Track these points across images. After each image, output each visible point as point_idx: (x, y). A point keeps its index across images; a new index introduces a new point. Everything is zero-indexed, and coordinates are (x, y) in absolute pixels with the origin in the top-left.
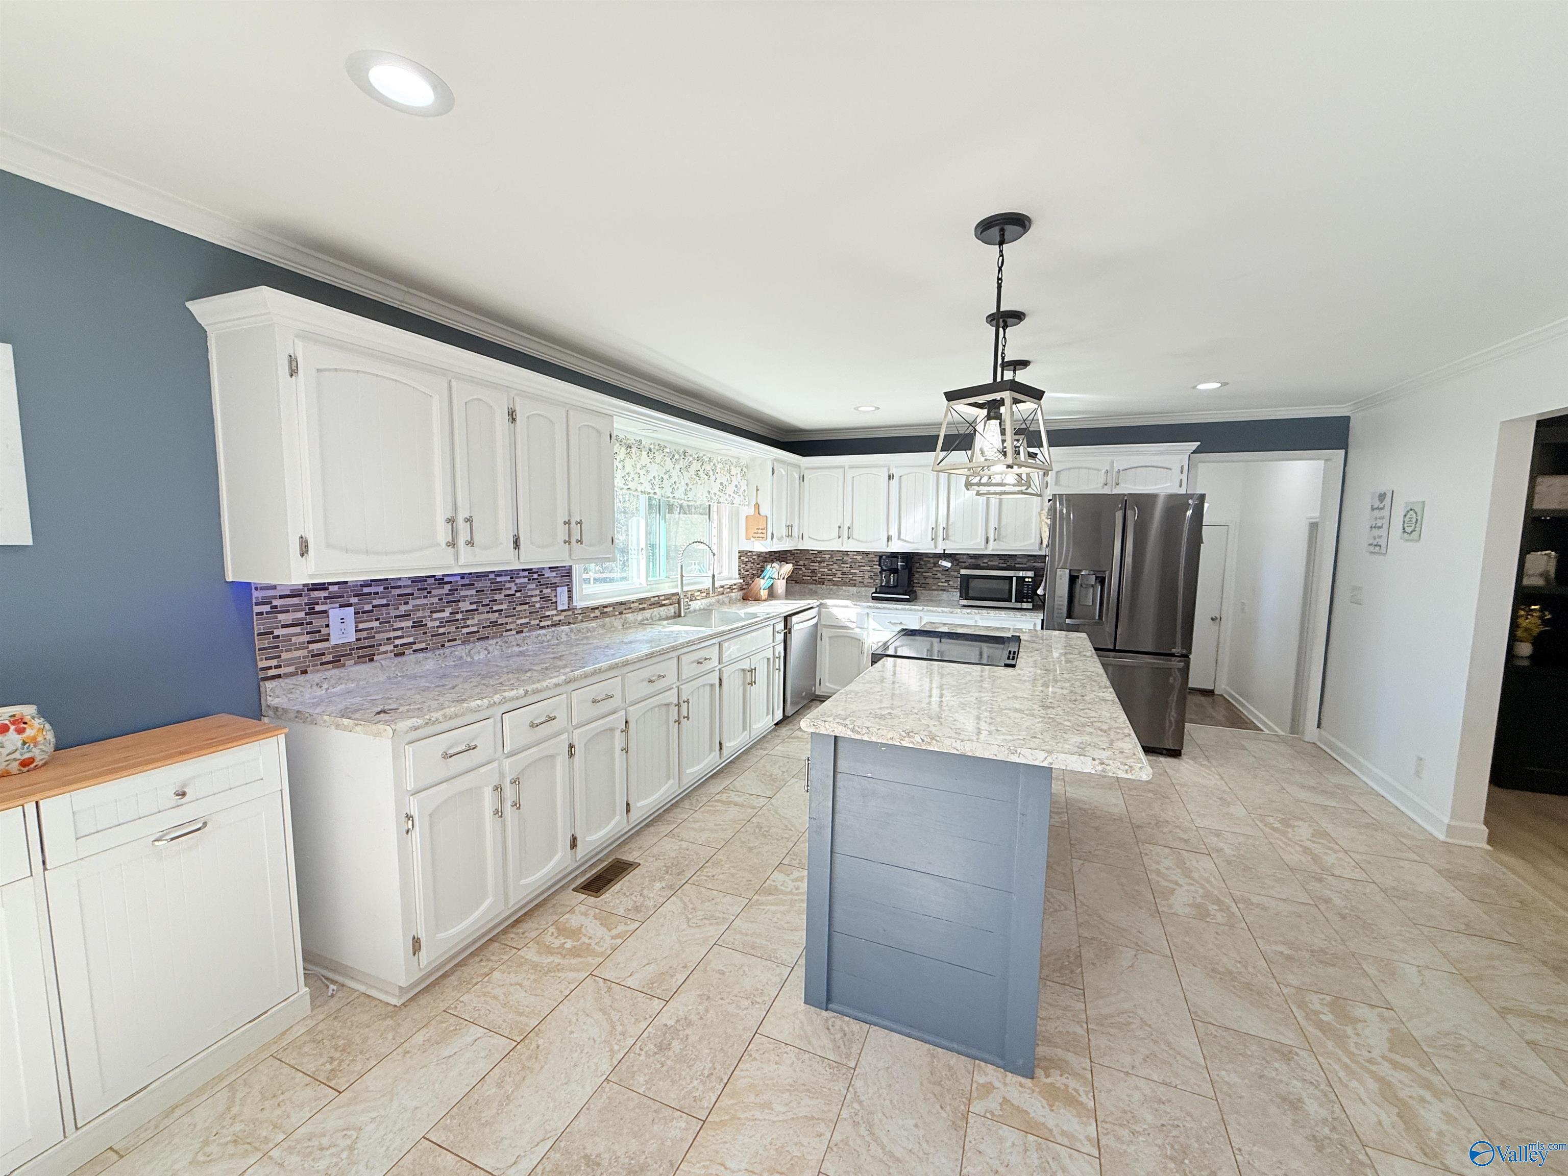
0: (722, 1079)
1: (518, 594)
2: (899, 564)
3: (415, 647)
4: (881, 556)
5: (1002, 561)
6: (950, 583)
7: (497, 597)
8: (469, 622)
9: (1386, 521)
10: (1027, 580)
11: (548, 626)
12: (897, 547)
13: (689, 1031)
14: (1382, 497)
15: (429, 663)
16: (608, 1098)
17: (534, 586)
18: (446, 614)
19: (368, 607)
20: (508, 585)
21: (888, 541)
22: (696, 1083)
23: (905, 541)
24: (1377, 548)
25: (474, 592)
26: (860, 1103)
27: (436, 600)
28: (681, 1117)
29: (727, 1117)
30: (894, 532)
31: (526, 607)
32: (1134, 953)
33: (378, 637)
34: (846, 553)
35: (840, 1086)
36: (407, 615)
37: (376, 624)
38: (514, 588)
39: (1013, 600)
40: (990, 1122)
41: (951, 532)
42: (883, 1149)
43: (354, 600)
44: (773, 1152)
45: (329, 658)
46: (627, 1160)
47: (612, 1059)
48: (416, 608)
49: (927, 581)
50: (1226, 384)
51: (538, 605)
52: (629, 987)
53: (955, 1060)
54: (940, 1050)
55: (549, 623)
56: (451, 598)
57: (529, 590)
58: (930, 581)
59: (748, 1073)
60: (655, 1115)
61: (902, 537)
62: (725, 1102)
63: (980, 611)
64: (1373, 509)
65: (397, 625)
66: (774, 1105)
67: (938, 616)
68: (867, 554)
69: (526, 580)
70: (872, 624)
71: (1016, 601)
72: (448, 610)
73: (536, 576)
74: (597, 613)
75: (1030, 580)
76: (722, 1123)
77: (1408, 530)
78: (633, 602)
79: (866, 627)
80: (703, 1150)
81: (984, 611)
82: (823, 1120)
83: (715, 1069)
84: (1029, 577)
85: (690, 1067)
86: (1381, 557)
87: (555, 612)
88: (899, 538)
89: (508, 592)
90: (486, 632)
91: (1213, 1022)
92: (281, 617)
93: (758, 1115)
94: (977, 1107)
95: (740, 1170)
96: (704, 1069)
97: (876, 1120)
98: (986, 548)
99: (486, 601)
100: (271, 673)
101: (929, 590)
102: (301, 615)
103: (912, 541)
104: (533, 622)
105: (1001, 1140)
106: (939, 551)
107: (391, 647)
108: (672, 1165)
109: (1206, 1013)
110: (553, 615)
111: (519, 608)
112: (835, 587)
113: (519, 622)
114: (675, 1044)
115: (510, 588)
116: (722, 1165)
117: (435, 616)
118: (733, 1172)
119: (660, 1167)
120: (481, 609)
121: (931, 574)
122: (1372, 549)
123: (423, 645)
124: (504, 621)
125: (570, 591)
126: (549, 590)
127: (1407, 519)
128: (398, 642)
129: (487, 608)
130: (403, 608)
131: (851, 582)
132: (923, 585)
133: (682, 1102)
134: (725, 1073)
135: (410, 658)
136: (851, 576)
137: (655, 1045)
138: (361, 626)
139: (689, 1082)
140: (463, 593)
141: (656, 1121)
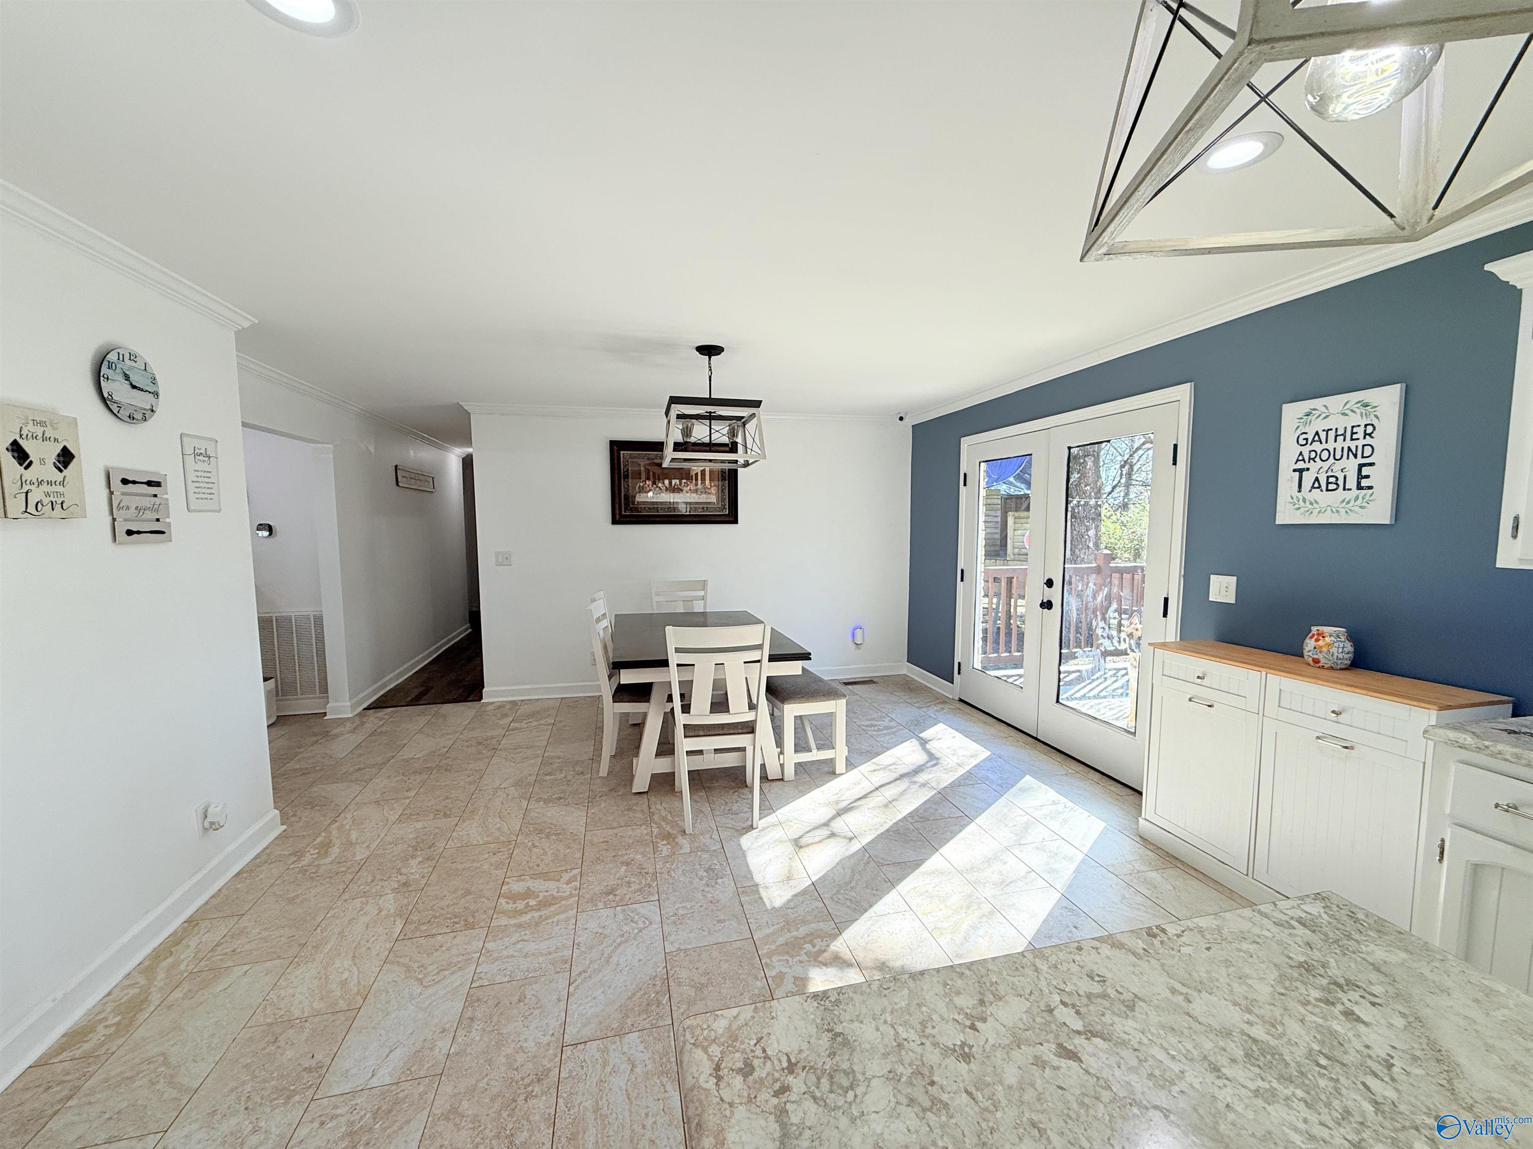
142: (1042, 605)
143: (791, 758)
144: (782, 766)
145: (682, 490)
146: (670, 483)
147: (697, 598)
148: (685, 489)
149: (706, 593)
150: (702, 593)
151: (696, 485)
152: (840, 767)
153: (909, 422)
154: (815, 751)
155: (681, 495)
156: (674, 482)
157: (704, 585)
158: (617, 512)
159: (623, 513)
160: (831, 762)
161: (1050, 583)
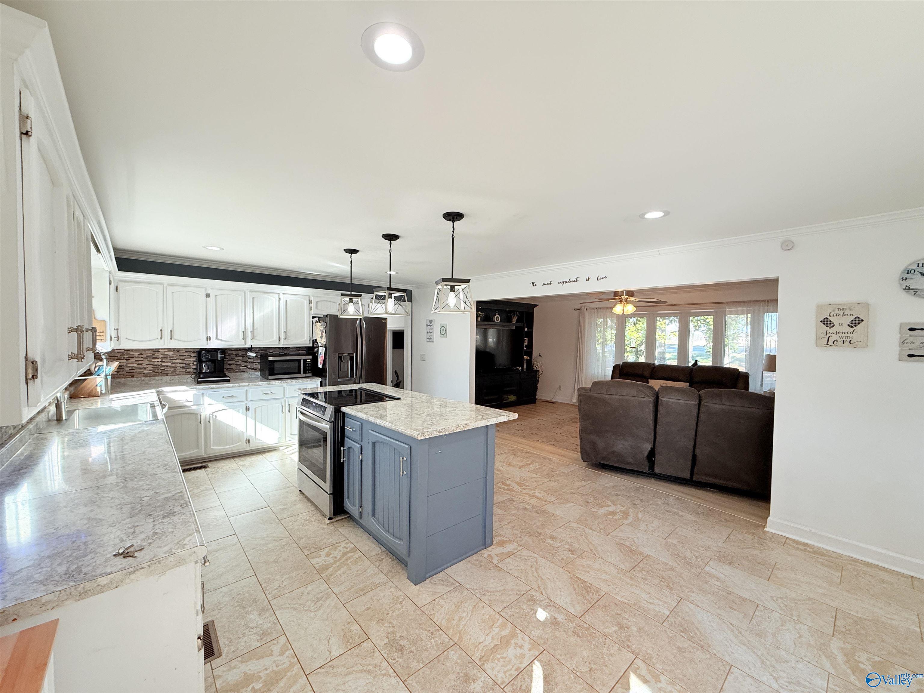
0: (437, 630)
2: (219, 356)
4: (200, 352)
5: (282, 351)
6: (248, 366)
9: (433, 330)
10: (308, 360)
12: (214, 344)
13: (398, 635)
14: (431, 321)
16: (416, 683)
21: (207, 340)
22: (433, 641)
23: (221, 340)
24: (430, 339)
26: (476, 589)
28: (448, 652)
29: (458, 635)
30: (212, 334)
34: (157, 350)
35: (466, 592)
39: (302, 372)
40: (502, 562)
41: (255, 334)
42: (498, 592)
44: (483, 624)
46: (458, 681)
47: (390, 676)
49: (232, 366)
50: (397, 273)
52: (340, 655)
53: (475, 557)
54: (468, 559)
58: (233, 366)
59: (440, 619)
60: (440, 663)
61: (218, 338)
62: (450, 633)
63: (287, 381)
64: (427, 326)
66: (462, 616)
67: (260, 388)
68: (178, 350)
70: (207, 400)
71: (304, 373)
75: (310, 360)
76: (460, 637)
77: (443, 333)
79: (202, 403)
80: (469, 648)
81: (289, 381)
82: (477, 603)
83: (430, 630)
84: (309, 359)
85: (422, 640)
86: (432, 343)
88: (217, 338)
93: (463, 623)
94: (495, 562)
95: (485, 638)
96: (427, 635)
97: (486, 588)
98: (279, 343)
101: (234, 372)
103: (227, 340)
105: (509, 563)
106: (248, 346)
108: (471, 662)
112: (146, 378)
114: (402, 643)
116: (480, 643)
118: (485, 640)
119: (469, 668)
121: (234, 362)
122: (428, 340)
127: (441, 330)
131: (163, 372)
132: (228, 370)
133: (440, 649)
134: (435, 627)
136: (163, 368)
137: (396, 652)
139: (430, 643)
141: (444, 663)
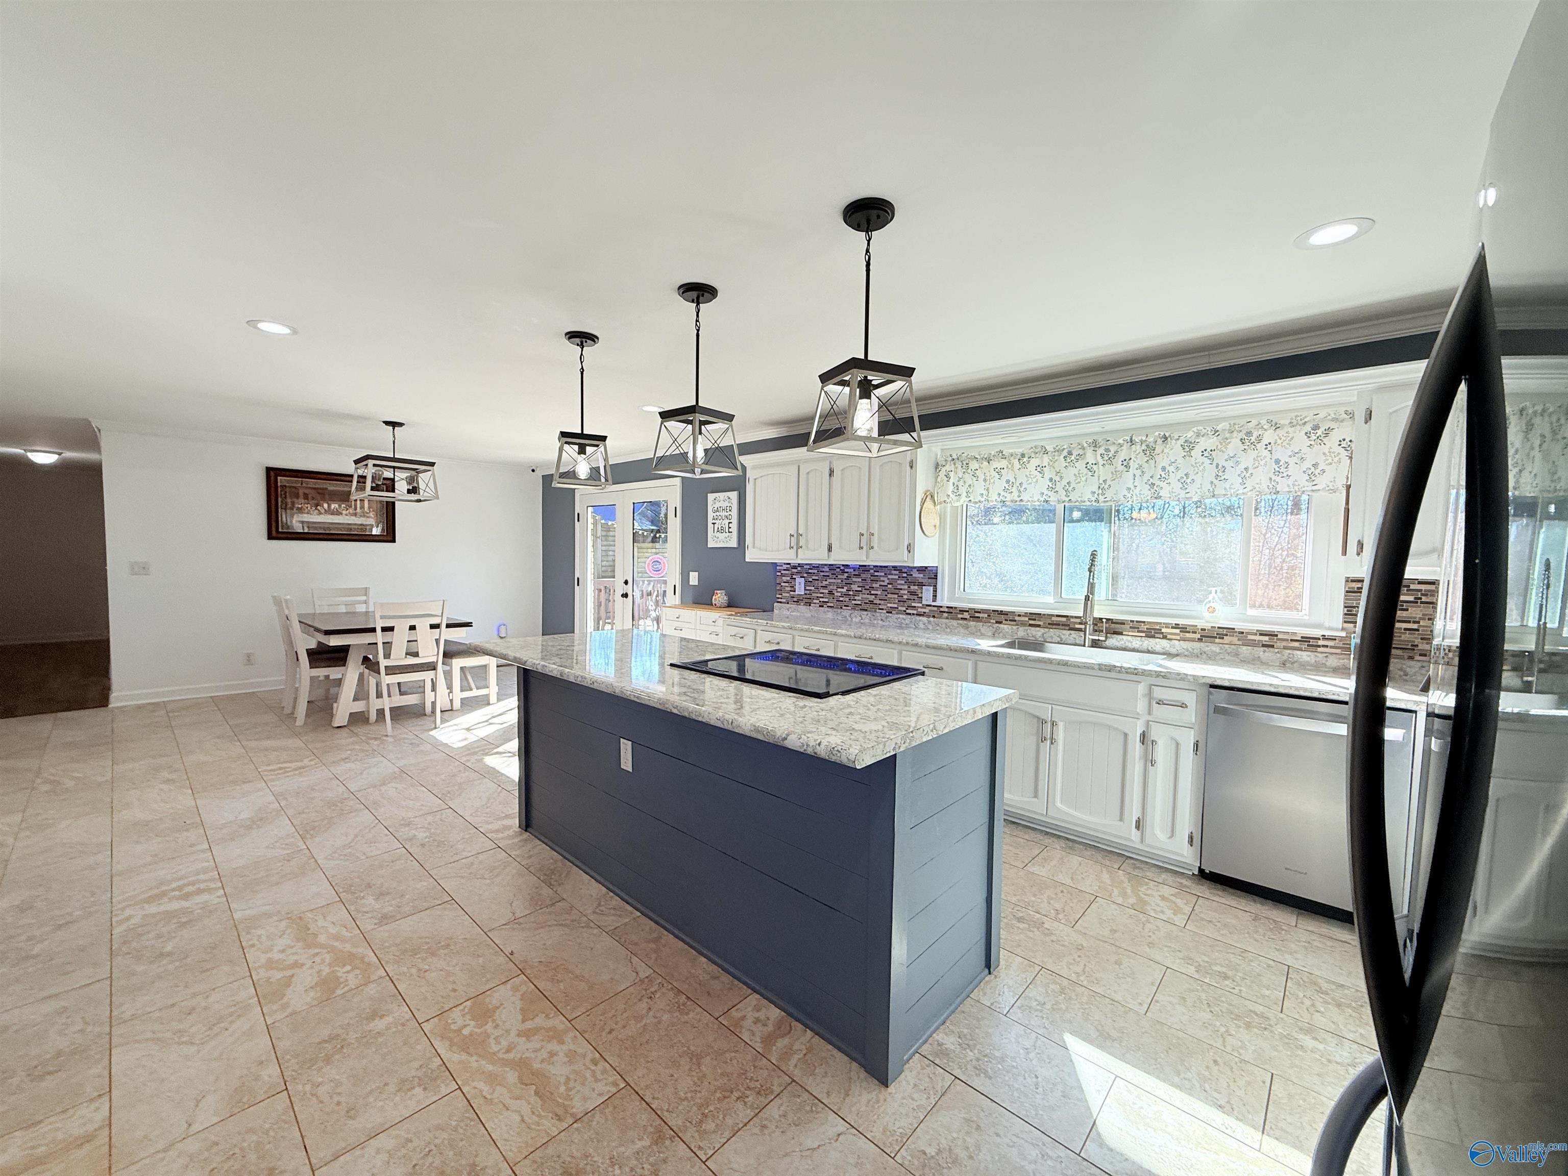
1: (890, 586)
3: (829, 604)
7: (874, 585)
8: (856, 598)
11: (913, 614)
15: (830, 614)
17: (903, 582)
18: (844, 590)
19: (811, 580)
20: (882, 579)
25: (860, 580)
27: (840, 581)
31: (896, 596)
32: (516, 915)
33: (814, 595)
36: (825, 587)
37: (813, 588)
38: (888, 581)
43: (805, 575)
45: (795, 599)
48: (830, 584)
51: (905, 597)
55: (915, 612)
56: (848, 581)
57: (899, 584)
65: (822, 591)
69: (897, 577)
72: (846, 588)
73: (905, 575)
74: (966, 615)
78: (1019, 616)
87: (920, 605)
89: (882, 583)
90: (865, 607)
91: (439, 907)
92: (784, 578)
99: (867, 587)
100: (780, 600)
102: (789, 578)
104: (900, 608)
107: (818, 601)
109: (445, 909)
110: (918, 607)
111: (889, 596)
113: (889, 605)
115: (884, 581)
117: (839, 590)
120: (864, 591)
123: (832, 605)
124: (878, 602)
125: (935, 591)
126: (916, 587)
128: (821, 600)
129: (868, 592)
130: (825, 583)
135: (825, 609)
138: (807, 588)
140: (854, 580)
142: (623, 596)
143: (458, 695)
144: (451, 701)
145: (341, 514)
146: (329, 506)
147: (360, 602)
148: (344, 512)
149: (368, 597)
150: (364, 598)
151: (356, 509)
152: (493, 698)
153: (539, 473)
154: (475, 690)
155: (340, 517)
156: (333, 506)
157: (366, 591)
158: (274, 529)
159: (280, 530)
160: (487, 696)
161: (626, 582)
